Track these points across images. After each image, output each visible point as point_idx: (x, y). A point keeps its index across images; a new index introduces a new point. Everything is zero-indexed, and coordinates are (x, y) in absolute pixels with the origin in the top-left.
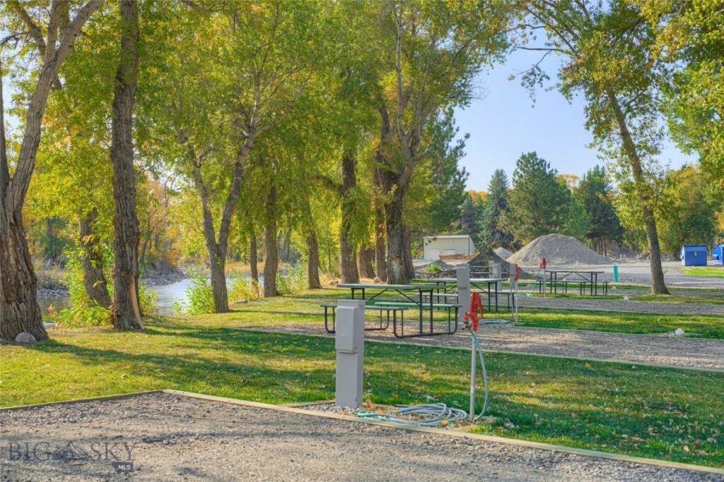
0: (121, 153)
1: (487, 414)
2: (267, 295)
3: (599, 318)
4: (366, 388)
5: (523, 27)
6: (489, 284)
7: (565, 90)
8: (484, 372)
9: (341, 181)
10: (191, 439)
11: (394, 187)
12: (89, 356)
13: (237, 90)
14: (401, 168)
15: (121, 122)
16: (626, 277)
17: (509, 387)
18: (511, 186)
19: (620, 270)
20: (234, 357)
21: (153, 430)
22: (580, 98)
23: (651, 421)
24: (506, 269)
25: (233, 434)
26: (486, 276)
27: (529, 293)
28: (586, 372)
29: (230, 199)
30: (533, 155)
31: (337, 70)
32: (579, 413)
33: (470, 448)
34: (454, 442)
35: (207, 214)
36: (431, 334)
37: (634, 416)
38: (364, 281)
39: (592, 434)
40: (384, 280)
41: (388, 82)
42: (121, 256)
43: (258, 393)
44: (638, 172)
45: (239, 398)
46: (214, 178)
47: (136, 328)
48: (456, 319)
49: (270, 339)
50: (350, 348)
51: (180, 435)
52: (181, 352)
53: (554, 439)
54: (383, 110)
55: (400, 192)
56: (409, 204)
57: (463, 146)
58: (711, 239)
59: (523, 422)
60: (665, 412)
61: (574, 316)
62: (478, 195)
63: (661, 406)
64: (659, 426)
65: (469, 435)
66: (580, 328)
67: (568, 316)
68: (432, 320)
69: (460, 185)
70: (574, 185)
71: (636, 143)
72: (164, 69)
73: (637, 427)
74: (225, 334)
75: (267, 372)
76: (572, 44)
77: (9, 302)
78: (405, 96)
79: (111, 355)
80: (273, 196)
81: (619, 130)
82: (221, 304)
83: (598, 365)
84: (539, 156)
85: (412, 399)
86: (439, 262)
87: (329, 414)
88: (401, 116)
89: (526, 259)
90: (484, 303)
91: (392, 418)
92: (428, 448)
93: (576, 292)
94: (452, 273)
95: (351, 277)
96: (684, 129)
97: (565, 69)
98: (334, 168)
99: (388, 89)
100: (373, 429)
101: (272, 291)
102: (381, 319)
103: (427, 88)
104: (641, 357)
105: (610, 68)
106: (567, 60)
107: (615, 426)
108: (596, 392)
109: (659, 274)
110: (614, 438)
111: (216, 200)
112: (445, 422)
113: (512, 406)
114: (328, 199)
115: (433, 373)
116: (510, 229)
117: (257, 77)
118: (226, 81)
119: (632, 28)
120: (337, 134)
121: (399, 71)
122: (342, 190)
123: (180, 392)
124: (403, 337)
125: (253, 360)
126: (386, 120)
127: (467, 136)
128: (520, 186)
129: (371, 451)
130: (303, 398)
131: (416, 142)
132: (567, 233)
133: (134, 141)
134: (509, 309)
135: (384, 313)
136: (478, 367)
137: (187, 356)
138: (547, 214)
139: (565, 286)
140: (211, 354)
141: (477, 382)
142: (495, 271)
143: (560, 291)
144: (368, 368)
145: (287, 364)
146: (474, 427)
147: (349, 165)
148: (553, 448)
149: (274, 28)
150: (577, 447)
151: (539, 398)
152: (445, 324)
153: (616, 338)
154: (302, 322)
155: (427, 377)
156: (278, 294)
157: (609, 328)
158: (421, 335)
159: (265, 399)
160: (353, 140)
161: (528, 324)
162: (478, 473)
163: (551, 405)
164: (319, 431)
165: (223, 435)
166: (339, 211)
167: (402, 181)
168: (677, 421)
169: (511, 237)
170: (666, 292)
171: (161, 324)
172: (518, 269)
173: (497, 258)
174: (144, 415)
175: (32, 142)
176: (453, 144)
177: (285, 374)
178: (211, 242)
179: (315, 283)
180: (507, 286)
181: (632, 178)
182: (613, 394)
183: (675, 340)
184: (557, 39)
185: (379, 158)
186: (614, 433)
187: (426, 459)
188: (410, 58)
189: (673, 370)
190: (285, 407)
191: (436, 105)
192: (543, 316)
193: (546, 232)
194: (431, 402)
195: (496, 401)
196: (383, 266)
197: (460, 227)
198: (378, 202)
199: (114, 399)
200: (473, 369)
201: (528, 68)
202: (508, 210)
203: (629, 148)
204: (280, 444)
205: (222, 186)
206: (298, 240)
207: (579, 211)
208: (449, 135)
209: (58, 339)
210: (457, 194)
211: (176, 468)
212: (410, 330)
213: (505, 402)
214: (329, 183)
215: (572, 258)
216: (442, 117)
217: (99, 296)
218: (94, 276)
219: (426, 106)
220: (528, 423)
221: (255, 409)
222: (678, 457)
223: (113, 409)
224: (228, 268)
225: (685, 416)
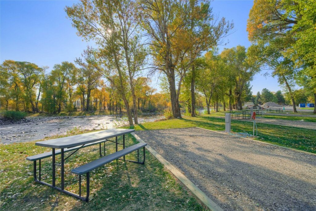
0: (193, 90)
1: (257, 136)
2: (217, 112)
3: (282, 117)
4: (231, 128)
5: (264, 66)
6: (257, 110)
7: (273, 76)
8: (256, 127)
9: (229, 94)
10: (198, 136)
11: (239, 95)
12: (186, 120)
13: (211, 81)
14: (240, 91)
15: (193, 86)
16: (286, 109)
17: (262, 130)
18: (261, 94)
19: (285, 108)
20: (209, 122)
21: (192, 134)
22: (277, 77)
23: (300, 141)
24: (260, 108)
25: (205, 136)
26: (256, 109)
27: (265, 112)
28: (280, 128)
29: (210, 97)
30: (266, 89)
31: (228, 77)
32: (280, 137)
33: (253, 143)
34: (250, 141)
35: (207, 100)
36: (245, 119)
37: (295, 139)
38: (233, 110)
39: (284, 142)
40: (237, 109)
41: (237, 78)
42: (193, 106)
43: (211, 128)
44: (290, 90)
45: (208, 129)
46: (208, 94)
47: (195, 116)
48: (250, 116)
49: (216, 119)
50: (228, 121)
51: (196, 135)
52: (201, 120)
53: (274, 143)
54: (236, 83)
55: (240, 96)
56: (241, 97)
57: (251, 88)
58: (306, 102)
59: (266, 138)
60: (304, 139)
61: (276, 116)
62: (255, 96)
63: (302, 137)
64: (303, 142)
65: (253, 140)
66: (277, 119)
67: (274, 116)
68: (245, 116)
69: (251, 94)
70: (274, 94)
71: (289, 84)
72: (199, 78)
73: (296, 142)
74: (208, 118)
75: (214, 125)
76: (275, 68)
77: (176, 112)
78: (240, 80)
79: (190, 121)
80: (217, 96)
81: (285, 82)
82: (209, 113)
83: (283, 126)
84: (267, 89)
85: (240, 131)
86: (247, 107)
87: (224, 133)
88: (240, 83)
89: (264, 106)
90: (256, 114)
91: (236, 135)
92: (244, 142)
93: (276, 112)
94: (250, 108)
95: (231, 109)
96: (300, 82)
97: (273, 72)
98: (228, 92)
99: (237, 79)
100: (232, 137)
101: (217, 111)
102: (236, 116)
103: (245, 79)
104: (293, 125)
105: (283, 71)
106: (273, 71)
107: (290, 141)
108: (283, 132)
109: (295, 109)
110: (290, 144)
111: (208, 97)
112: (247, 137)
113: (263, 134)
114: (227, 97)
115: (245, 126)
116: (261, 101)
117: (214, 78)
118: (210, 80)
119: (289, 63)
120: (228, 86)
121: (239, 76)
122: (229, 95)
123: (198, 127)
124: (239, 119)
125: (212, 122)
126: (237, 84)
127: (252, 86)
128: (263, 94)
129: (231, 142)
130: (219, 130)
131: (243, 87)
132: (273, 102)
133: (195, 89)
134: (261, 115)
135: (236, 115)
136: (255, 126)
137: (201, 121)
138: (269, 99)
139: (273, 111)
140: (205, 121)
141: (255, 129)
142: (258, 108)
143: (272, 112)
144: (232, 125)
145: (218, 123)
146: (254, 138)
147: (230, 92)
148: (274, 145)
149: (217, 70)
150: (281, 145)
151: (269, 133)
152: (248, 117)
153: (286, 121)
154: (222, 116)
155: (244, 127)
156: (218, 112)
157: (284, 119)
158: (243, 119)
159: (212, 129)
160: (231, 87)
161: (265, 118)
162: (255, 149)
163: (272, 135)
164: (221, 136)
165: (203, 136)
166: (229, 99)
167: (240, 94)
168: (308, 141)
169: (261, 103)
170: (297, 112)
171: (199, 116)
172: (263, 108)
173: (258, 106)
174: (191, 131)
175: (179, 89)
176: (250, 87)
177: (217, 125)
178: (207, 104)
179: (225, 110)
180: (260, 111)
181: (288, 91)
182: (288, 133)
183: (302, 122)
184: (271, 67)
185: (236, 90)
186: (290, 143)
187: (243, 145)
188: (241, 74)
189: (303, 128)
190: (216, 131)
191: (246, 81)
192: (269, 116)
193: (268, 102)
194: (245, 132)
195: (259, 133)
196: (237, 107)
197: (251, 101)
198: (236, 97)
199: (187, 128)
200: (254, 126)
201: (265, 73)
202: (260, 98)
203: (288, 86)
204: (213, 139)
205: (209, 95)
206: (222, 103)
207: (275, 98)
208: (249, 86)
209: (183, 118)
210: (250, 96)
211: (193, 142)
212: (241, 118)
213: (261, 133)
214: (227, 94)
215: (274, 106)
216: (247, 83)
217: (190, 112)
218: (189, 108)
219: (244, 81)
220: (267, 138)
221: (210, 131)
222: (310, 151)
223: (187, 130)
224: (210, 108)
225: (310, 140)
